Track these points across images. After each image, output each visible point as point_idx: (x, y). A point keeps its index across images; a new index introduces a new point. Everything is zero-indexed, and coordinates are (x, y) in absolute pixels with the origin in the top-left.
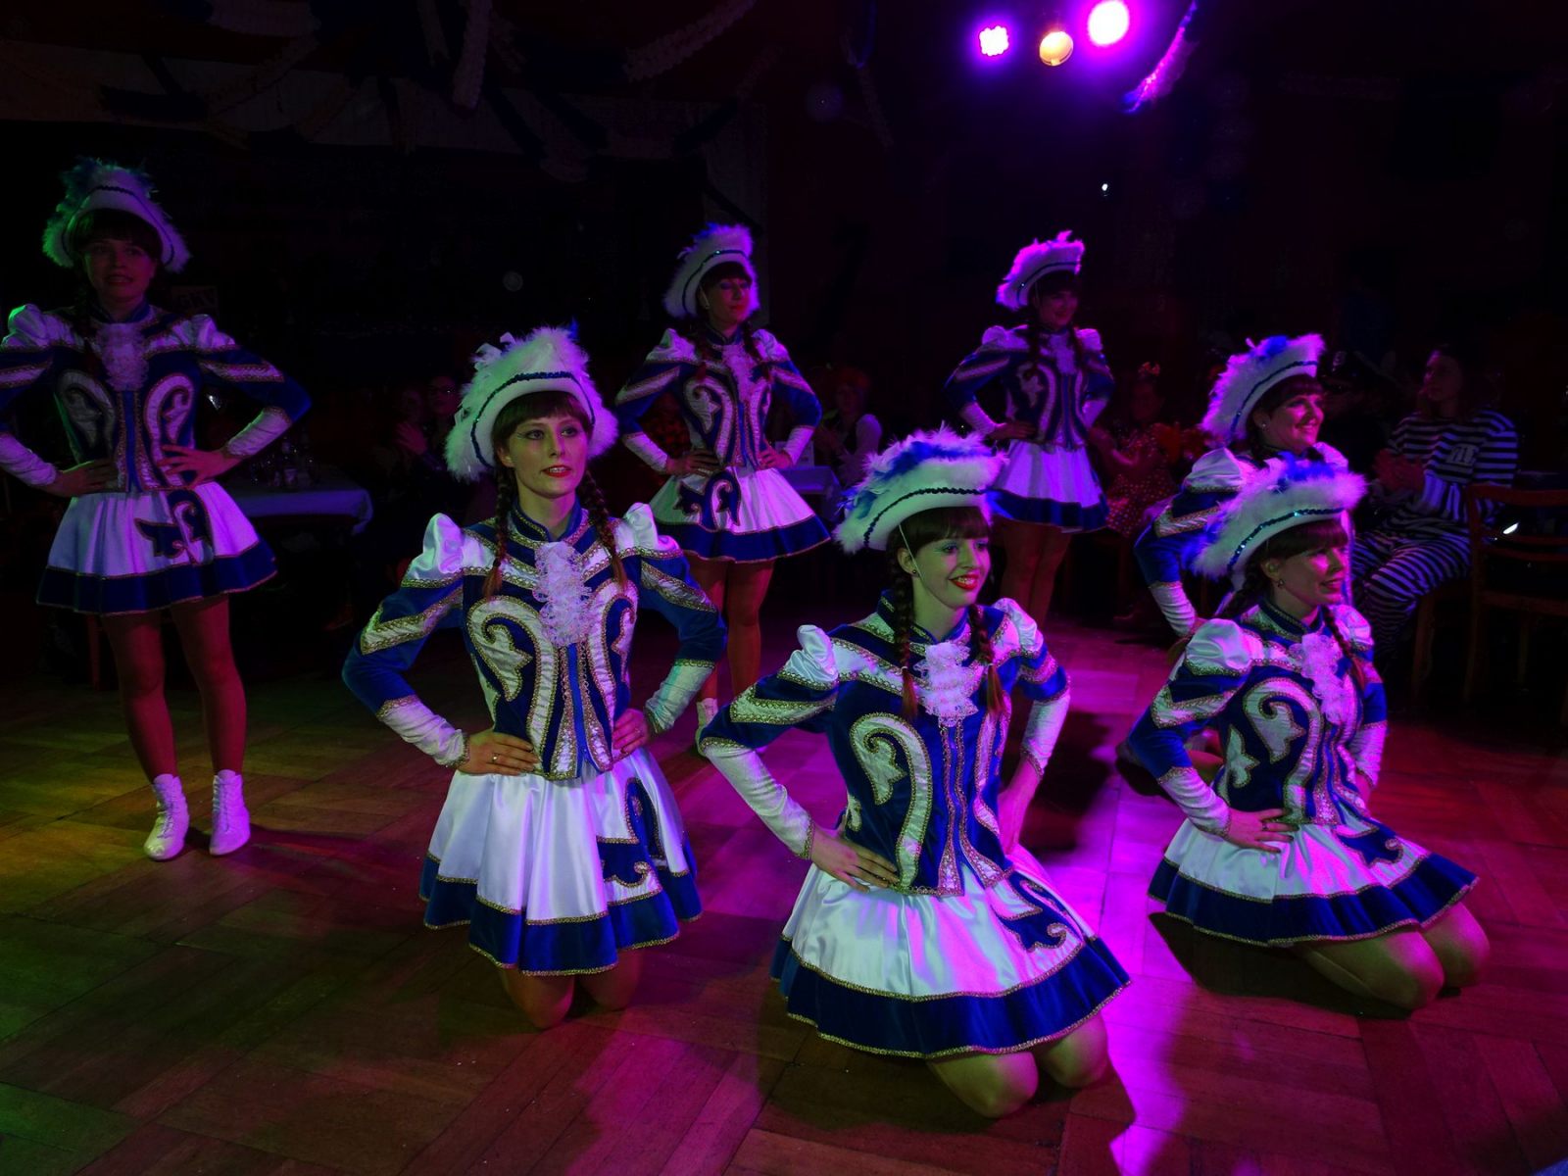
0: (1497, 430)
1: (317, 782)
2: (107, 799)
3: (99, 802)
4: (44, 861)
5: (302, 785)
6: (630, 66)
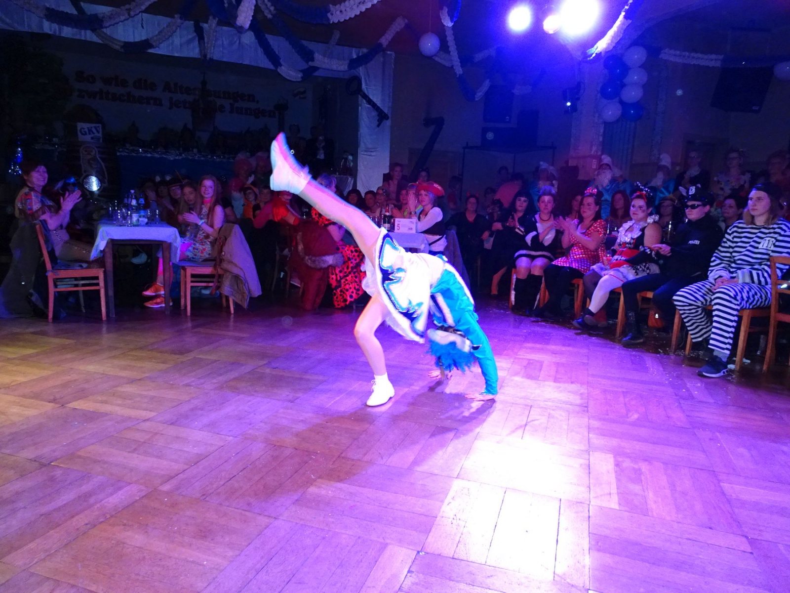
0: (785, 231)
1: (139, 380)
2: (19, 382)
3: (12, 384)
5: (132, 381)
6: (332, 14)
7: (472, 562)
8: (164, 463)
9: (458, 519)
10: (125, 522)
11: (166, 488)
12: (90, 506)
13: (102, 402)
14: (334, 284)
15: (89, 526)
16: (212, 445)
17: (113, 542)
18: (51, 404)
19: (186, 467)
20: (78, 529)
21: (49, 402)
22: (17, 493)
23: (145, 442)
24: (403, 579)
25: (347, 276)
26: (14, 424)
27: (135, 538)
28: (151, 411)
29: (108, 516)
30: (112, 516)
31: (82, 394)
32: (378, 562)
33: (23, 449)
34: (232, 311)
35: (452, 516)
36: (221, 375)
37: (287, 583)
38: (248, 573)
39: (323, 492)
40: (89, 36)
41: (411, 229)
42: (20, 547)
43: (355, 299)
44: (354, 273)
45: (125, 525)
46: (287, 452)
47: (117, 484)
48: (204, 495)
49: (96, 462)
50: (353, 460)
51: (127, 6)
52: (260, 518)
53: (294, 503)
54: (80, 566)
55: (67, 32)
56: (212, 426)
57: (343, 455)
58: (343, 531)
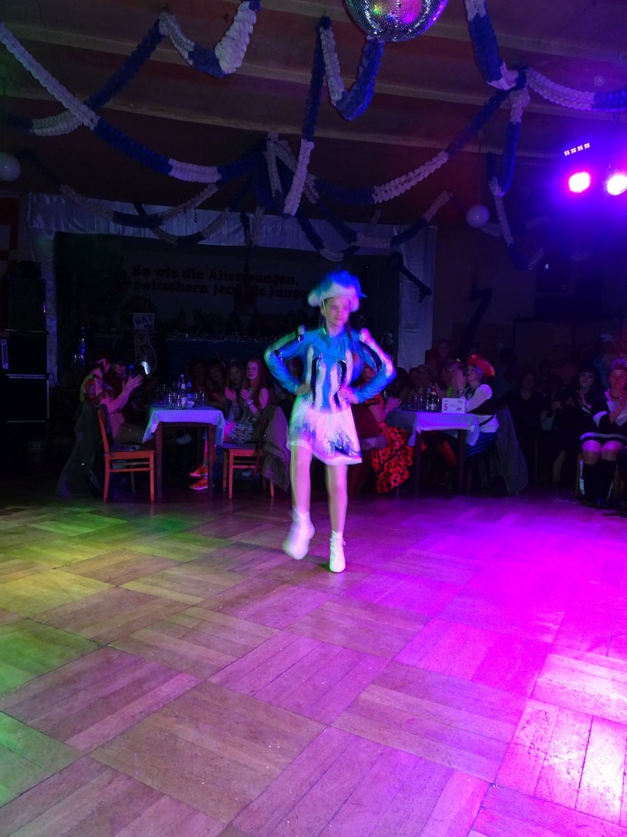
1: (186, 563)
2: (78, 561)
3: (74, 562)
4: (44, 590)
5: (179, 564)
6: (376, 195)
7: (557, 804)
8: (212, 653)
9: (536, 749)
10: (177, 713)
11: (215, 680)
12: (144, 693)
13: (153, 584)
14: (377, 467)
15: (143, 715)
16: (258, 637)
17: (166, 734)
18: (107, 584)
19: (234, 659)
20: (133, 717)
21: (106, 582)
22: (79, 674)
23: (193, 629)
24: (475, 816)
25: (390, 459)
26: (74, 602)
27: (188, 733)
28: (198, 596)
29: (161, 706)
30: (165, 706)
31: (134, 575)
32: (444, 792)
33: (83, 629)
34: (273, 495)
35: (528, 744)
36: (265, 561)
37: (344, 803)
38: (302, 785)
39: (377, 700)
40: (148, 233)
41: (460, 409)
42: (81, 731)
43: (400, 485)
44: (399, 456)
45: (177, 717)
46: (337, 650)
47: (168, 673)
48: (252, 691)
49: (149, 646)
50: (408, 665)
51: (184, 205)
52: (311, 723)
53: (346, 710)
54: (136, 757)
55: (130, 231)
56: (258, 617)
57: (396, 658)
58: (403, 749)
